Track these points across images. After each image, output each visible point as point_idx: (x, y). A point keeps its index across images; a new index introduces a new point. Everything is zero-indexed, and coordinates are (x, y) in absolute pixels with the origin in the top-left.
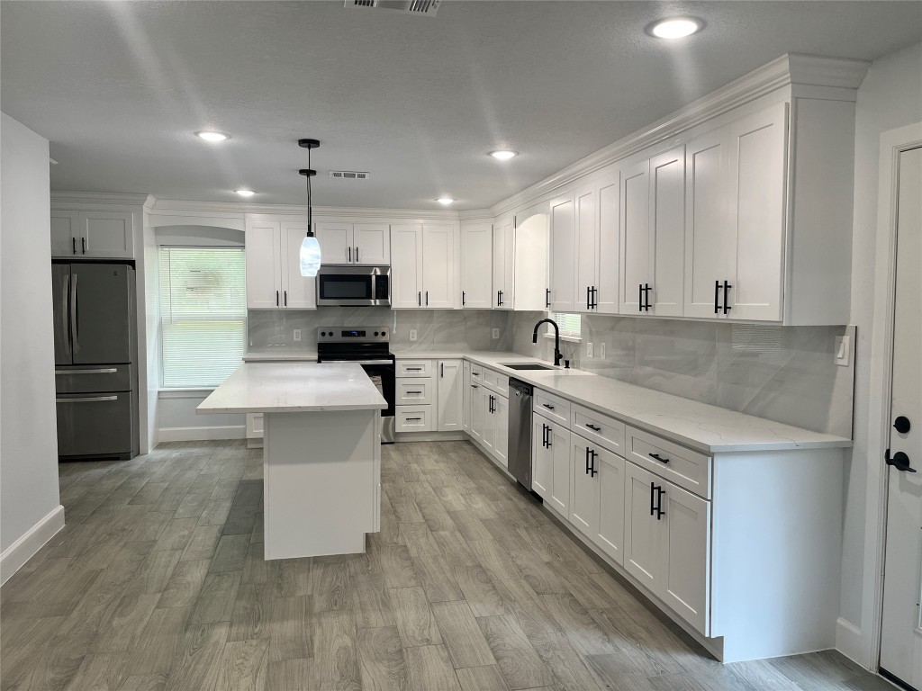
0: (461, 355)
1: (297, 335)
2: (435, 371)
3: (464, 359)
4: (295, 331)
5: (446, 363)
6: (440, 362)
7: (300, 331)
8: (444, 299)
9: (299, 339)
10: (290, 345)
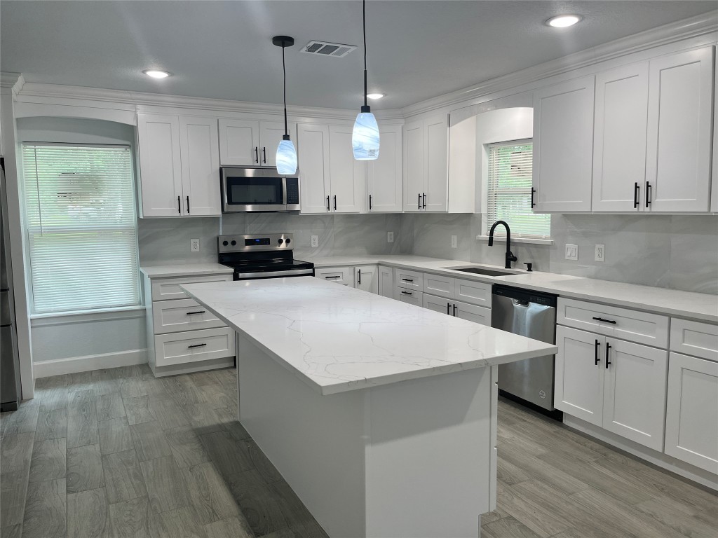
0: (376, 261)
1: (196, 244)
2: (352, 277)
3: (378, 264)
4: (192, 241)
5: (363, 269)
6: (357, 269)
7: (197, 240)
8: (351, 204)
9: (198, 250)
10: (187, 257)
